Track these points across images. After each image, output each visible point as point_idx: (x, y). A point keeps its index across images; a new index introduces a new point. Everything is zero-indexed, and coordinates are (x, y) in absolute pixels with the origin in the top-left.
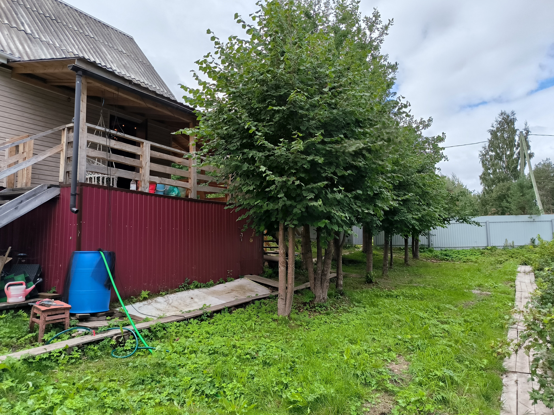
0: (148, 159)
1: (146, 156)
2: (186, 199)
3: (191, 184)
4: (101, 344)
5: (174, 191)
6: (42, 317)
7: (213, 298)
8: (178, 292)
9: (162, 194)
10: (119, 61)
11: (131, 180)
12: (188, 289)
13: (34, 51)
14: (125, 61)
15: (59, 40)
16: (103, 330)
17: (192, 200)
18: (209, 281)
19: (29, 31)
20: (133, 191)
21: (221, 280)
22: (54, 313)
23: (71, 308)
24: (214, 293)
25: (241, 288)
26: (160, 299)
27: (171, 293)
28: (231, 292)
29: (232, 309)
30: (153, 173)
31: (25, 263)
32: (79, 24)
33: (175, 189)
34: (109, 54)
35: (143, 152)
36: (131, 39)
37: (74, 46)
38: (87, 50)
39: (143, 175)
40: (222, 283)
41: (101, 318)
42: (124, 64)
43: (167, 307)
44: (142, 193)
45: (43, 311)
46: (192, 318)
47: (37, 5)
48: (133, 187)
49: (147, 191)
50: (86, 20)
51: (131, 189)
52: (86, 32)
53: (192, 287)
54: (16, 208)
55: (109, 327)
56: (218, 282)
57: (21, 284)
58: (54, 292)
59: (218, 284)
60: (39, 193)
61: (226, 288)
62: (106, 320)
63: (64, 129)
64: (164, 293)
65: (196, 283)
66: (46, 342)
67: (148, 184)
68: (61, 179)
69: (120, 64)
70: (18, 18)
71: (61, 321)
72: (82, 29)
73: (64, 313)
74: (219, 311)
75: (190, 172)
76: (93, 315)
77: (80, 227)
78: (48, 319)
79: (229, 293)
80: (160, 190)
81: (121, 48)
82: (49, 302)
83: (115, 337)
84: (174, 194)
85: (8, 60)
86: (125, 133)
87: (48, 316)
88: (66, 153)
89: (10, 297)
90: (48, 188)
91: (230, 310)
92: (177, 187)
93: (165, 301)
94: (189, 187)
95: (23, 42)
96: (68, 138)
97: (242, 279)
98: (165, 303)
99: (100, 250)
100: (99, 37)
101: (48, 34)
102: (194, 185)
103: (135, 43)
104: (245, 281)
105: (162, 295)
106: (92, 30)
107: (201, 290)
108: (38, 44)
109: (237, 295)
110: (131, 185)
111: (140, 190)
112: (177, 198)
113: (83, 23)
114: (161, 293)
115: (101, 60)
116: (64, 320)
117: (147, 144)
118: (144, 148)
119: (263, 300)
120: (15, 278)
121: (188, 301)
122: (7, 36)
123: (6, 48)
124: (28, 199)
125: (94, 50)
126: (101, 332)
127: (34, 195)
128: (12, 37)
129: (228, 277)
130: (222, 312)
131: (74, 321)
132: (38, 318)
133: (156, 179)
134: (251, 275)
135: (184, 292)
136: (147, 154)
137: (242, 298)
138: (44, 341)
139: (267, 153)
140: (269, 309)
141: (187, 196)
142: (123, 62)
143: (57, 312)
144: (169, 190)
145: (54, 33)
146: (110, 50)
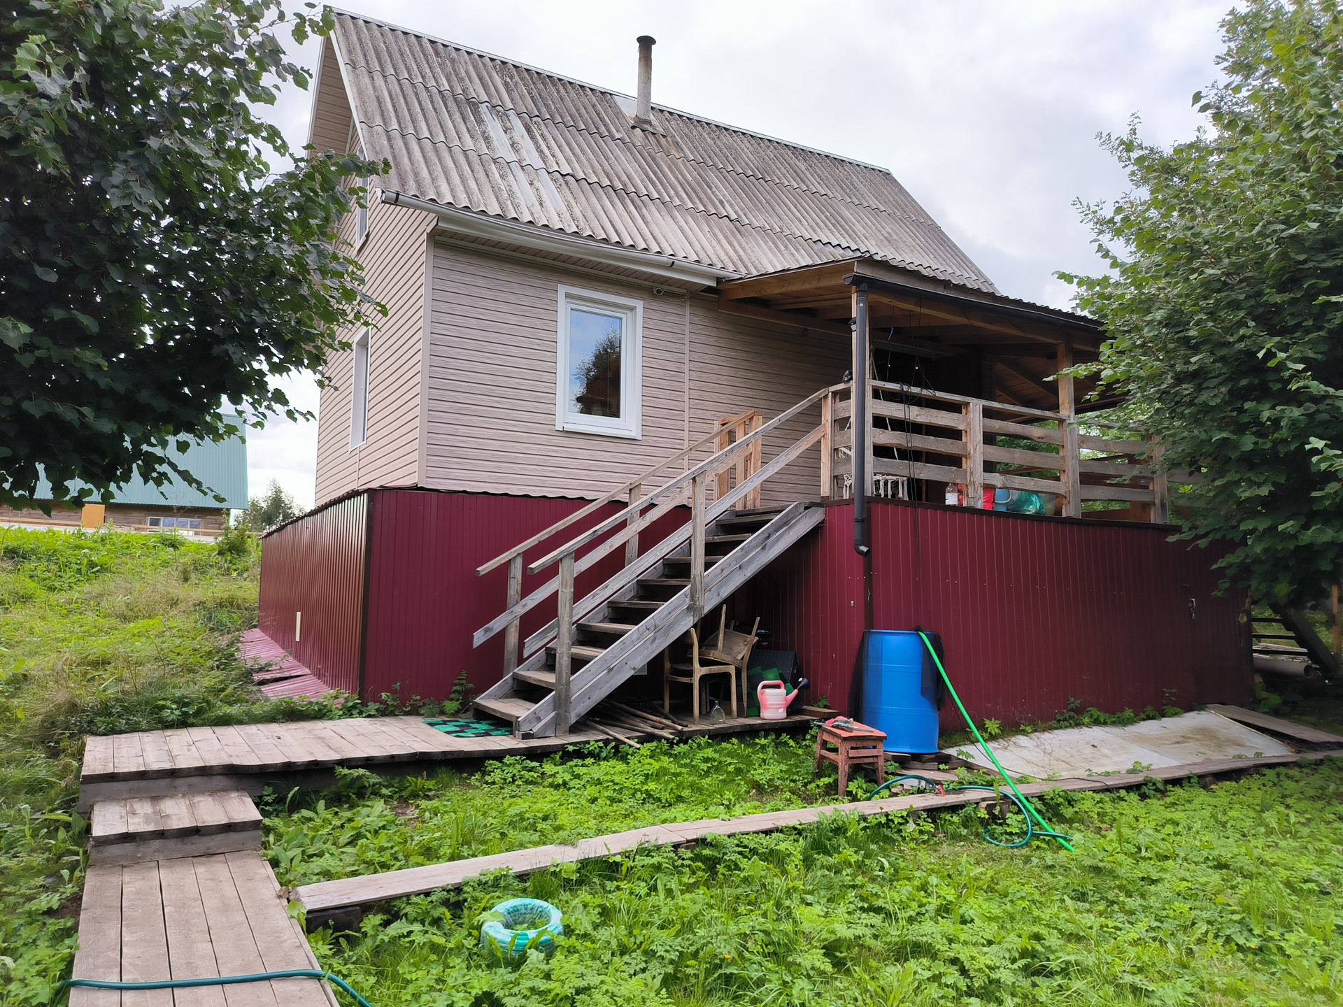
0: (980, 437)
1: (975, 432)
2: (1056, 518)
3: (1068, 484)
4: (962, 812)
5: (1031, 503)
6: (842, 750)
7: (1146, 751)
8: (1056, 729)
9: (1003, 509)
10: (876, 232)
11: (946, 484)
12: (1078, 725)
13: (749, 251)
14: (888, 230)
15: (777, 219)
16: (951, 787)
17: (1070, 521)
18: (1122, 711)
19: (734, 216)
20: (952, 508)
21: (1150, 710)
22: (859, 744)
23: (885, 738)
24: (1142, 740)
25: (1205, 734)
26: (1021, 739)
27: (1044, 731)
28: (1182, 742)
29: (1207, 779)
30: (989, 467)
31: (768, 648)
32: (798, 175)
33: (1034, 498)
34: (858, 221)
35: (969, 424)
36: (887, 175)
37: (800, 222)
38: (821, 224)
39: (972, 473)
40: (1153, 718)
41: (928, 765)
42: (887, 235)
43: (1046, 759)
44: (972, 511)
45: (845, 739)
46: (1123, 788)
47: (731, 158)
48: (951, 499)
49: (980, 505)
50: (805, 160)
51: (947, 503)
52: (811, 187)
53: (1086, 720)
54: (763, 548)
55: (961, 783)
56: (1143, 716)
57: (778, 686)
58: (825, 707)
59: (1144, 720)
60: (793, 519)
61: (1165, 731)
62: (939, 769)
63: (826, 396)
64: (1029, 729)
65: (1095, 712)
66: (854, 798)
67: (981, 491)
68: (825, 489)
69: (881, 237)
70: (716, 196)
71: (871, 760)
72: (804, 182)
73: (875, 747)
74: (1176, 782)
75: (1063, 458)
76: (916, 757)
77: (869, 583)
78: (853, 753)
79: (1178, 743)
80: (1002, 501)
81: (874, 203)
82: (846, 722)
83: (984, 804)
84: (1031, 510)
85: (719, 280)
86: (936, 389)
87: (852, 748)
88: (833, 441)
89: (766, 708)
90: (806, 508)
91: (1203, 781)
92: (1036, 493)
93: (1037, 746)
94: (1062, 492)
95: (732, 239)
96: (834, 411)
97: (1202, 712)
98: (1037, 750)
99: (918, 629)
100: (833, 190)
101: (759, 210)
102: (1073, 486)
103: (896, 181)
104: (1210, 719)
105: (1024, 733)
106: (820, 177)
107: (1107, 729)
108: (751, 235)
109: (1203, 751)
110: (948, 496)
111: (965, 504)
112: (1038, 518)
113: (803, 169)
114: (1022, 727)
115: (848, 239)
116: (875, 760)
117: (976, 406)
118: (971, 415)
119: (1281, 769)
120: (765, 673)
121: (1088, 750)
122: (708, 235)
123: (715, 260)
124: (777, 531)
125: (833, 221)
126: (948, 792)
127: (786, 524)
128: (715, 235)
129: (1167, 705)
130: (1185, 783)
131: (892, 766)
132: (835, 750)
133: (996, 479)
134: (1224, 704)
135: (1070, 730)
136: (977, 428)
137: (1223, 759)
138: (849, 793)
139: (1312, 407)
140: (1312, 792)
141: (1058, 511)
142: (883, 232)
143: (865, 744)
144: (1019, 500)
145: (767, 205)
146: (857, 213)
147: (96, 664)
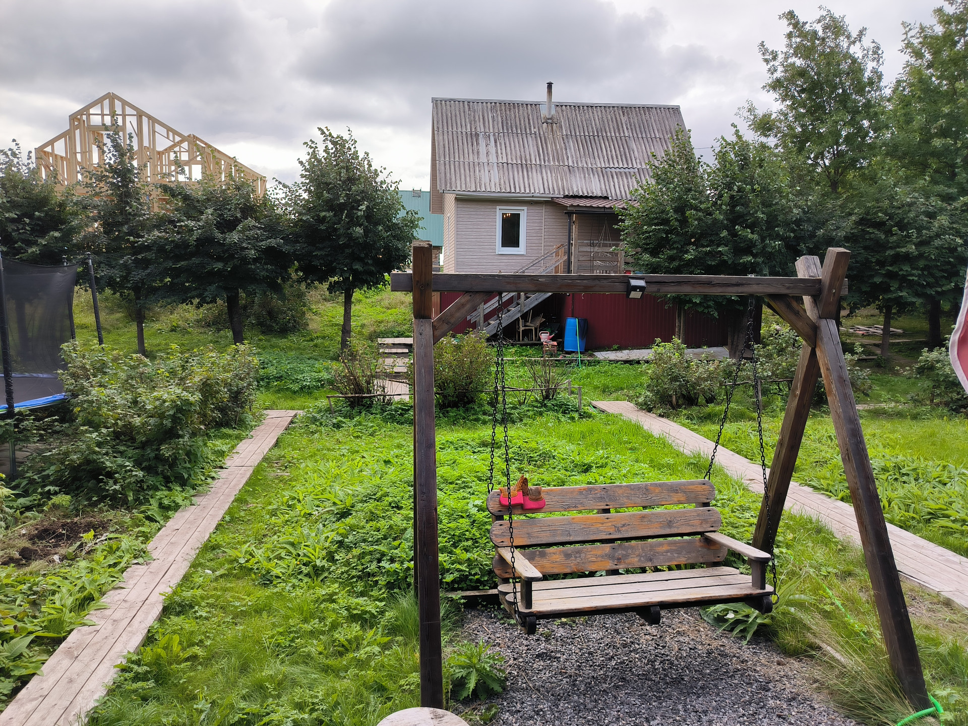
15: (592, 159)
19: (571, 164)
27: (637, 349)
31: (546, 322)
32: (618, 127)
34: (637, 149)
38: (614, 157)
50: (628, 115)
52: (622, 133)
57: (546, 333)
72: (619, 131)
77: (573, 304)
95: (564, 177)
106: (631, 124)
108: (575, 172)
113: (623, 121)
114: (629, 348)
115: (625, 162)
122: (554, 178)
123: (551, 191)
128: (557, 177)
146: (640, 143)
147: (379, 322)
